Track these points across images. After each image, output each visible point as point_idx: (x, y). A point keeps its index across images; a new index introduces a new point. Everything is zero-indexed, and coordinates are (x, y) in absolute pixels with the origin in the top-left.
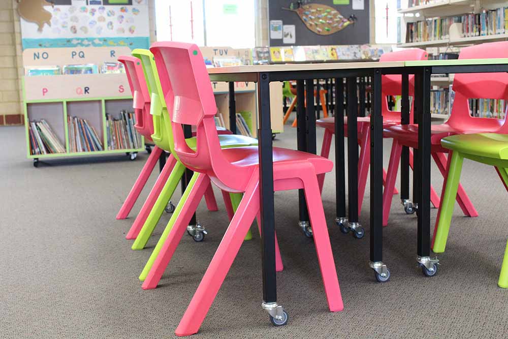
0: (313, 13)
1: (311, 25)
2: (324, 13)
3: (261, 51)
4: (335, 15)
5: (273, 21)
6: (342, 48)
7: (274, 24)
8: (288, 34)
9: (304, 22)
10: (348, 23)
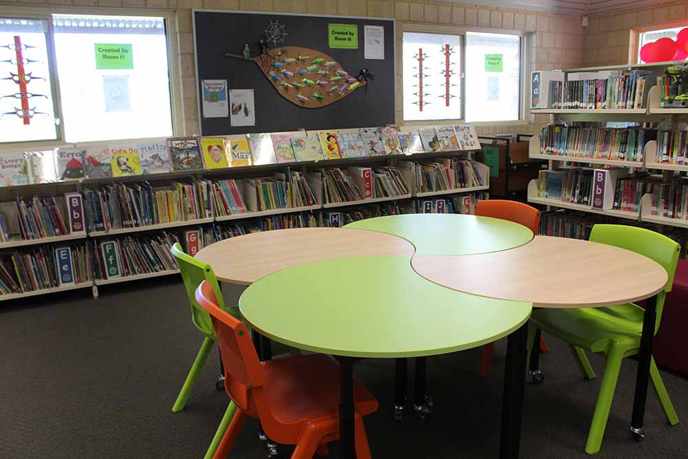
0: (289, 64)
1: (286, 88)
2: (312, 64)
3: (181, 146)
4: (332, 69)
5: (207, 81)
6: (348, 135)
7: (209, 88)
8: (240, 107)
9: (273, 83)
10: (357, 84)
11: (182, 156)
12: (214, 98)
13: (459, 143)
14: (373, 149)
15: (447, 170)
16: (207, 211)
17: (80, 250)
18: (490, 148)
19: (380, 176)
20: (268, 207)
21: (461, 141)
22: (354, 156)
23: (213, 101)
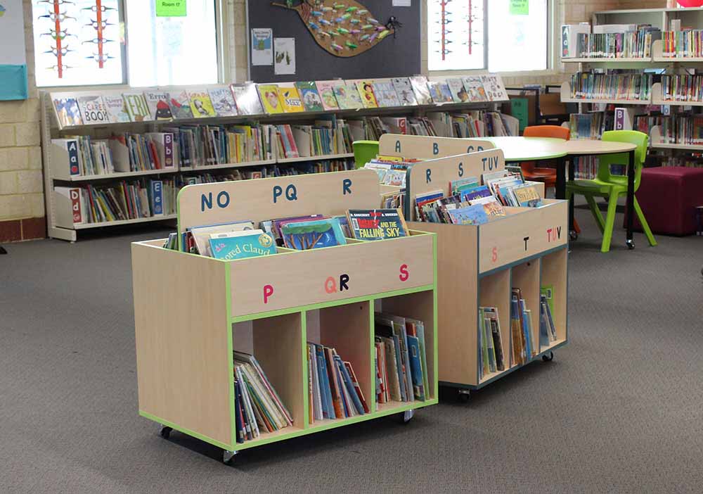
0: (326, 13)
1: (323, 37)
2: (346, 12)
4: (363, 18)
5: (256, 30)
6: (382, 84)
7: (257, 36)
8: (283, 55)
9: (311, 31)
10: (386, 32)
12: (262, 46)
13: (487, 94)
14: (405, 99)
15: (476, 122)
16: (268, 153)
17: (169, 185)
18: (518, 100)
19: (415, 125)
20: (316, 154)
21: (489, 92)
22: (390, 106)
23: (260, 49)
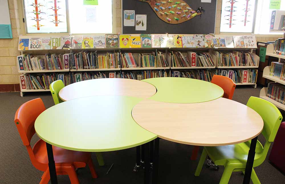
0: (164, 4)
1: (162, 15)
3: (111, 38)
5: (126, 11)
6: (188, 37)
7: (127, 14)
8: (140, 22)
9: (156, 12)
10: (196, 14)
11: (111, 42)
12: (129, 18)
13: (245, 45)
14: (199, 44)
15: (236, 57)
16: (119, 65)
17: (67, 76)
18: (263, 48)
19: (200, 57)
20: (146, 66)
21: (246, 44)
22: (189, 47)
23: (128, 19)
